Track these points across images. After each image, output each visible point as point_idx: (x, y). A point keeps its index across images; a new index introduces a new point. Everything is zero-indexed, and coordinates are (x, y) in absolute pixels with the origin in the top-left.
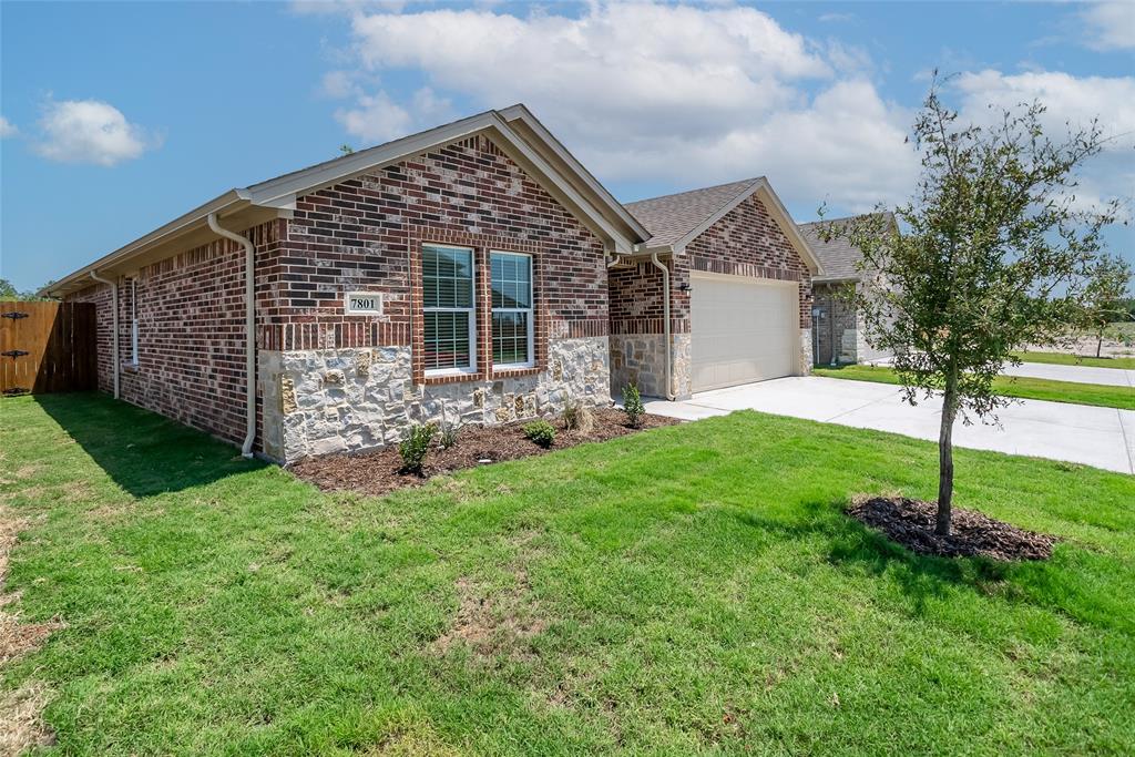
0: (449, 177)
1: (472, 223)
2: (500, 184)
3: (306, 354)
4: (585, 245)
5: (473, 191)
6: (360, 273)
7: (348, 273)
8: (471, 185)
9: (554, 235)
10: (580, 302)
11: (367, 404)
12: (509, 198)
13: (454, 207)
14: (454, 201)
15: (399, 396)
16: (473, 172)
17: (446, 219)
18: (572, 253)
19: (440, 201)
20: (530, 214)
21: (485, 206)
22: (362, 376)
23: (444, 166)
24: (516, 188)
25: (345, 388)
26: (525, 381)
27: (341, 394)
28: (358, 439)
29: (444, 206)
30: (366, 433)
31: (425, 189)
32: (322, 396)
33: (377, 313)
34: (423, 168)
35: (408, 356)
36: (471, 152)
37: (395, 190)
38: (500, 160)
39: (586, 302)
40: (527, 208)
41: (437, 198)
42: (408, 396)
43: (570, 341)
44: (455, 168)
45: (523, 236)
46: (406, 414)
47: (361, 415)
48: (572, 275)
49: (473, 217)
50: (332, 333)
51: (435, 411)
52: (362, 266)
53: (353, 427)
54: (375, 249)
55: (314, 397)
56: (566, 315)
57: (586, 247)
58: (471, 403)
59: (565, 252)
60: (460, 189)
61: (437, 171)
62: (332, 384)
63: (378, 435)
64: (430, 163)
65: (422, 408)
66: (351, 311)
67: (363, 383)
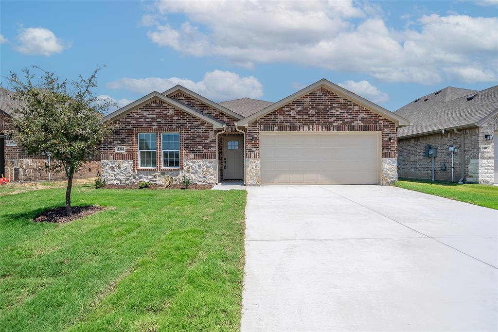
0: (145, 113)
1: (154, 125)
2: (164, 112)
3: (106, 161)
4: (203, 127)
5: (154, 116)
6: (119, 142)
7: (116, 142)
8: (154, 114)
9: (188, 125)
10: (200, 147)
11: (121, 174)
12: (168, 116)
13: (148, 122)
14: (147, 120)
15: (130, 173)
16: (154, 111)
17: (145, 125)
18: (196, 131)
19: (143, 121)
20: (177, 120)
21: (159, 120)
22: (119, 167)
23: (144, 111)
24: (171, 112)
25: (116, 170)
26: (174, 173)
27: (115, 171)
28: (119, 182)
29: (144, 122)
30: (121, 181)
31: (138, 118)
32: (110, 171)
33: (124, 152)
34: (137, 113)
35: (132, 163)
36: (153, 105)
37: (129, 120)
38: (164, 105)
39: (203, 147)
40: (176, 118)
41: (142, 120)
42: (132, 173)
43: (194, 160)
44: (148, 111)
45: (174, 127)
46: (132, 178)
47: (119, 176)
48: (196, 138)
49: (154, 124)
50: (112, 156)
51: (141, 178)
52: (120, 140)
53: (118, 179)
54: (123, 136)
55: (108, 171)
56: (193, 152)
57: (204, 128)
58: (153, 177)
59: (193, 131)
60: (150, 116)
61: (142, 113)
62: (112, 169)
63: (124, 182)
64: (140, 111)
65: (136, 177)
66: (116, 151)
67: (120, 169)
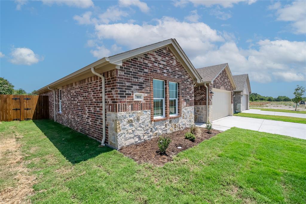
0: (159, 58)
1: (165, 73)
2: (171, 62)
3: (123, 113)
4: (189, 80)
5: (165, 63)
6: (138, 87)
7: (134, 87)
8: (164, 61)
9: (183, 77)
10: (188, 96)
11: (139, 128)
12: (173, 66)
13: (160, 68)
14: (161, 66)
15: (148, 125)
16: (165, 58)
17: (159, 71)
18: (187, 83)
19: (157, 66)
20: (178, 71)
21: (168, 68)
22: (138, 119)
23: (159, 55)
24: (175, 63)
25: (133, 124)
26: (176, 119)
28: (137, 140)
29: (158, 67)
30: (139, 137)
31: (154, 62)
32: (127, 126)
33: (142, 100)
34: (153, 55)
35: (150, 113)
36: (164, 51)
37: (146, 62)
38: (171, 55)
39: (190, 97)
40: (177, 69)
41: (156, 65)
42: (150, 125)
43: (186, 108)
44: (161, 56)
45: (176, 77)
46: (149, 131)
47: (138, 132)
48: (187, 89)
49: (165, 71)
50: (130, 106)
51: (156, 129)
52: (138, 85)
53: (136, 136)
54: (141, 80)
55: (126, 127)
56: (185, 100)
57: (190, 81)
58: (164, 126)
59: (185, 82)
60: (162, 62)
61: (157, 56)
62: (130, 122)
63: (142, 138)
64: (155, 54)
65: (153, 129)
66: (135, 99)
67: (138, 122)
